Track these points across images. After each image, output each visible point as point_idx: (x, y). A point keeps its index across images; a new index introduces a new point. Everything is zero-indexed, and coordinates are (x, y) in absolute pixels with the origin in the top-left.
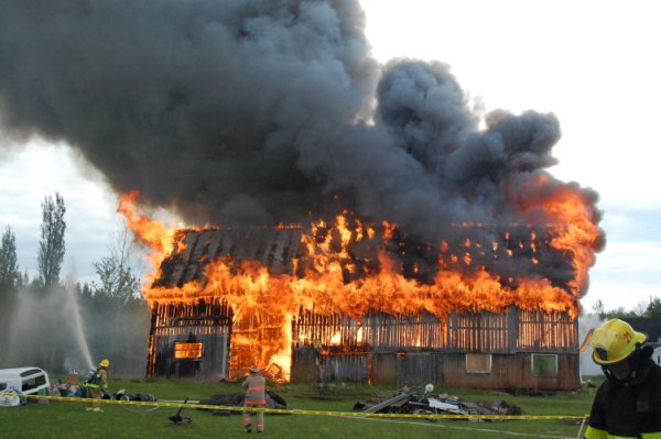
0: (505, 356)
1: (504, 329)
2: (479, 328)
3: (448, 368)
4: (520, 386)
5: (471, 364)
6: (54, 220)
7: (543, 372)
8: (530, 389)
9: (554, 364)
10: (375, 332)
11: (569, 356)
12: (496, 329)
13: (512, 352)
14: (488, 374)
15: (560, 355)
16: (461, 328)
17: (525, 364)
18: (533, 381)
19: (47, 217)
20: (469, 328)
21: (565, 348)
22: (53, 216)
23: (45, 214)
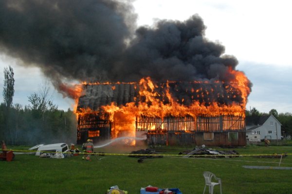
0: (218, 133)
1: (218, 123)
2: (209, 123)
3: (197, 138)
4: (224, 145)
5: (206, 136)
6: (9, 78)
7: (233, 139)
8: (228, 145)
9: (237, 136)
10: (169, 125)
11: (242, 133)
12: (215, 123)
13: (222, 132)
14: (212, 140)
15: (239, 132)
16: (202, 123)
17: (226, 136)
18: (229, 142)
19: (6, 77)
20: (205, 123)
21: (241, 130)
22: (9, 76)
23: (5, 75)
